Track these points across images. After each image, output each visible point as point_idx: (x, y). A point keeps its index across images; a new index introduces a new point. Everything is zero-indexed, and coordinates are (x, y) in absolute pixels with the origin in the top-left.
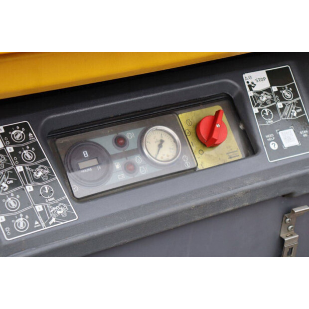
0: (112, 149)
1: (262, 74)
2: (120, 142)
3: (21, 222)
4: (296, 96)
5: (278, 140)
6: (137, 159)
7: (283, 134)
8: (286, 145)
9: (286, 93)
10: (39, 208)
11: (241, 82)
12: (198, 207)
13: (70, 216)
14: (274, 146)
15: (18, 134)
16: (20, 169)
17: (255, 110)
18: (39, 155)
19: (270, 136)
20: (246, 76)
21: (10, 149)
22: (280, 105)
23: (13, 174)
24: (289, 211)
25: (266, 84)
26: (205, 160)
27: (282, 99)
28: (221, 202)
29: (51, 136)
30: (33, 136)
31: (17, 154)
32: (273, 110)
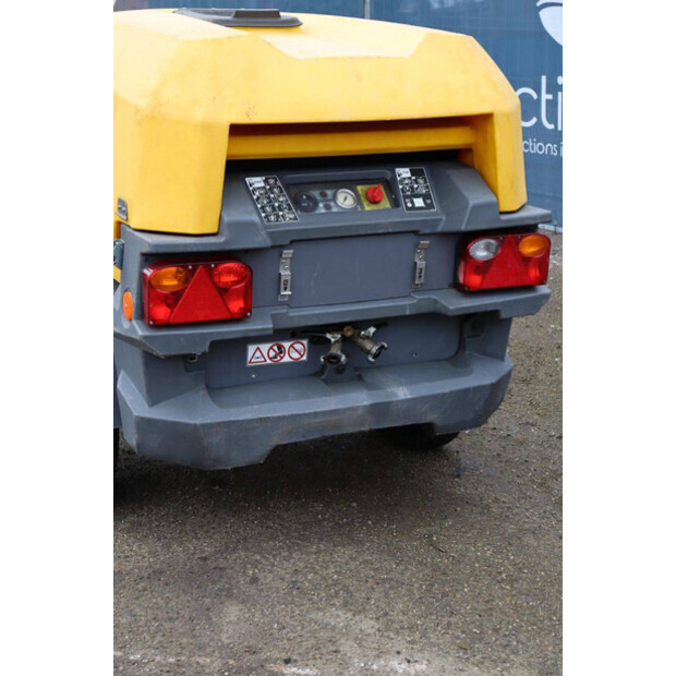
0: (319, 198)
1: (408, 170)
2: (323, 195)
3: (272, 218)
4: (426, 182)
5: (412, 202)
6: (332, 204)
7: (415, 200)
8: (417, 205)
9: (421, 181)
10: (281, 213)
11: (394, 173)
12: (362, 225)
13: (295, 219)
14: (409, 205)
15: (272, 181)
16: (272, 196)
17: (401, 187)
18: (282, 192)
19: (407, 200)
20: (397, 170)
21: (268, 187)
22: (416, 186)
23: (269, 197)
24: (418, 244)
25: (409, 175)
26: (368, 207)
27: (417, 183)
28: (376, 225)
29: (288, 186)
30: (279, 183)
31: (271, 190)
32: (412, 187)
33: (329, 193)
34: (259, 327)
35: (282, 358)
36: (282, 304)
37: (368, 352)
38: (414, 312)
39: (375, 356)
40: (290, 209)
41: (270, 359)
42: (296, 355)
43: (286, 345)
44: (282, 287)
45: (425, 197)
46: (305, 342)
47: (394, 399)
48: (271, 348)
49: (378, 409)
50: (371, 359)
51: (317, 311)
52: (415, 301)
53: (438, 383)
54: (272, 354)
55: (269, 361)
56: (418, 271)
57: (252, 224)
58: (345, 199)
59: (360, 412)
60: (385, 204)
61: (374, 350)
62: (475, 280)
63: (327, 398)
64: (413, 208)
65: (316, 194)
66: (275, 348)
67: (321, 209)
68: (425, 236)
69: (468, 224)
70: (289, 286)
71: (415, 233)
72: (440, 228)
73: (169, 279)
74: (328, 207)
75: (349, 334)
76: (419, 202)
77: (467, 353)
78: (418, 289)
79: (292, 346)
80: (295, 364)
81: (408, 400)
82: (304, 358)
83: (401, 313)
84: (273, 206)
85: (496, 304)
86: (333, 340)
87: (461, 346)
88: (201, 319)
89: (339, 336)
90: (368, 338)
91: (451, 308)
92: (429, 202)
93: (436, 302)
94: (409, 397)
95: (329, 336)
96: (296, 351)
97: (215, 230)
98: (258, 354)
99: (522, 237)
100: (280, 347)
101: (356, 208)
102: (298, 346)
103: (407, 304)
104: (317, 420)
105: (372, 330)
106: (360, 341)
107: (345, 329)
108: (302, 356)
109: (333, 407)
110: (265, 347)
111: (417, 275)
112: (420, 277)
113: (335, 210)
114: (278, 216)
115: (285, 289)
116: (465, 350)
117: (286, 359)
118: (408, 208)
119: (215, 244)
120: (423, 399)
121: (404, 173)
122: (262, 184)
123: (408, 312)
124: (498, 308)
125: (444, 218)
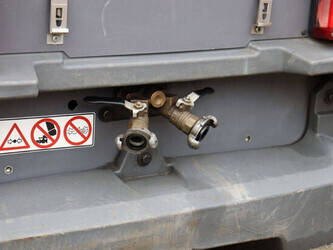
34: (14, 83)
35: (54, 142)
36: (53, 50)
37: (189, 131)
38: (254, 71)
39: (199, 137)
41: (36, 143)
42: (76, 138)
43: (61, 121)
44: (53, 19)
46: (91, 117)
47: (228, 203)
48: (37, 125)
49: (206, 220)
50: (193, 140)
51: (111, 63)
52: (257, 54)
53: (287, 177)
54: (38, 135)
55: (33, 147)
56: (262, 7)
59: (178, 224)
61: (198, 128)
63: (127, 204)
66: (44, 125)
70: (64, 19)
75: (159, 103)
77: (318, 135)
79: (69, 123)
80: (77, 150)
81: (248, 204)
82: (90, 142)
83: (237, 73)
86: (135, 111)
87: (310, 124)
89: (145, 106)
90: (187, 108)
91: (313, 62)
93: (287, 56)
94: (249, 199)
95: (128, 105)
96: (77, 131)
98: (15, 135)
100: (50, 125)
102: (80, 124)
103: (246, 60)
105: (193, 97)
106: (176, 113)
107: (154, 95)
108: (86, 139)
110: (26, 125)
111: (261, 13)
112: (264, 16)
115: (59, 23)
116: (315, 131)
117: (62, 143)
120: (269, 202)
123: (246, 71)
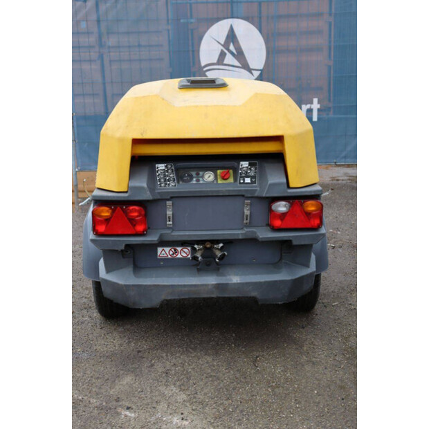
1: (247, 163)
2: (198, 174)
3: (163, 185)
4: (256, 170)
5: (244, 180)
6: (201, 179)
7: (246, 179)
8: (246, 181)
9: (253, 169)
10: (168, 183)
11: (239, 164)
13: (175, 186)
14: (242, 181)
15: (169, 166)
16: (167, 174)
17: (240, 172)
18: (173, 172)
19: (241, 179)
20: (242, 163)
21: (166, 169)
22: (249, 171)
23: (165, 175)
24: (244, 203)
25: (247, 165)
26: (220, 181)
28: (218, 191)
29: (177, 170)
30: (173, 168)
31: (167, 171)
32: (246, 172)
33: (201, 173)
34: (150, 239)
35: (177, 255)
36: (169, 228)
37: (216, 256)
38: (244, 237)
40: (174, 181)
41: (170, 255)
42: (185, 255)
43: (179, 249)
44: (168, 219)
45: (252, 177)
46: (189, 248)
47: (230, 282)
48: (171, 250)
49: (219, 287)
50: (217, 260)
51: (187, 233)
52: (245, 232)
54: (171, 253)
56: (245, 216)
57: (142, 188)
58: (209, 177)
59: (210, 287)
60: (231, 180)
61: (219, 255)
62: (278, 223)
63: (193, 278)
64: (244, 183)
65: (194, 174)
66: (173, 250)
67: (194, 181)
68: (248, 198)
69: (266, 193)
70: (171, 220)
71: (243, 196)
72: (256, 195)
73: (105, 212)
74: (198, 180)
75: (208, 246)
76: (248, 180)
77: (283, 261)
78: (247, 226)
79: (182, 250)
80: (184, 259)
83: (237, 238)
84: (165, 179)
85: (290, 237)
86: (197, 249)
88: (120, 233)
89: (201, 247)
90: (218, 249)
92: (254, 180)
93: (255, 233)
94: (239, 282)
95: (196, 246)
96: (184, 253)
97: (126, 190)
98: (163, 252)
99: (304, 202)
100: (175, 250)
101: (213, 181)
102: (186, 250)
103: (239, 233)
104: (186, 289)
105: (221, 245)
106: (214, 250)
107: (206, 243)
108: (188, 255)
109: (194, 283)
110: (167, 249)
111: (245, 218)
112: (247, 219)
113: (201, 182)
114: (166, 184)
115: (169, 221)
117: (179, 256)
118: (240, 183)
119: (124, 197)
120: (247, 283)
121: (245, 164)
122: (164, 168)
123: (240, 237)
124: (291, 239)
125: (258, 189)
